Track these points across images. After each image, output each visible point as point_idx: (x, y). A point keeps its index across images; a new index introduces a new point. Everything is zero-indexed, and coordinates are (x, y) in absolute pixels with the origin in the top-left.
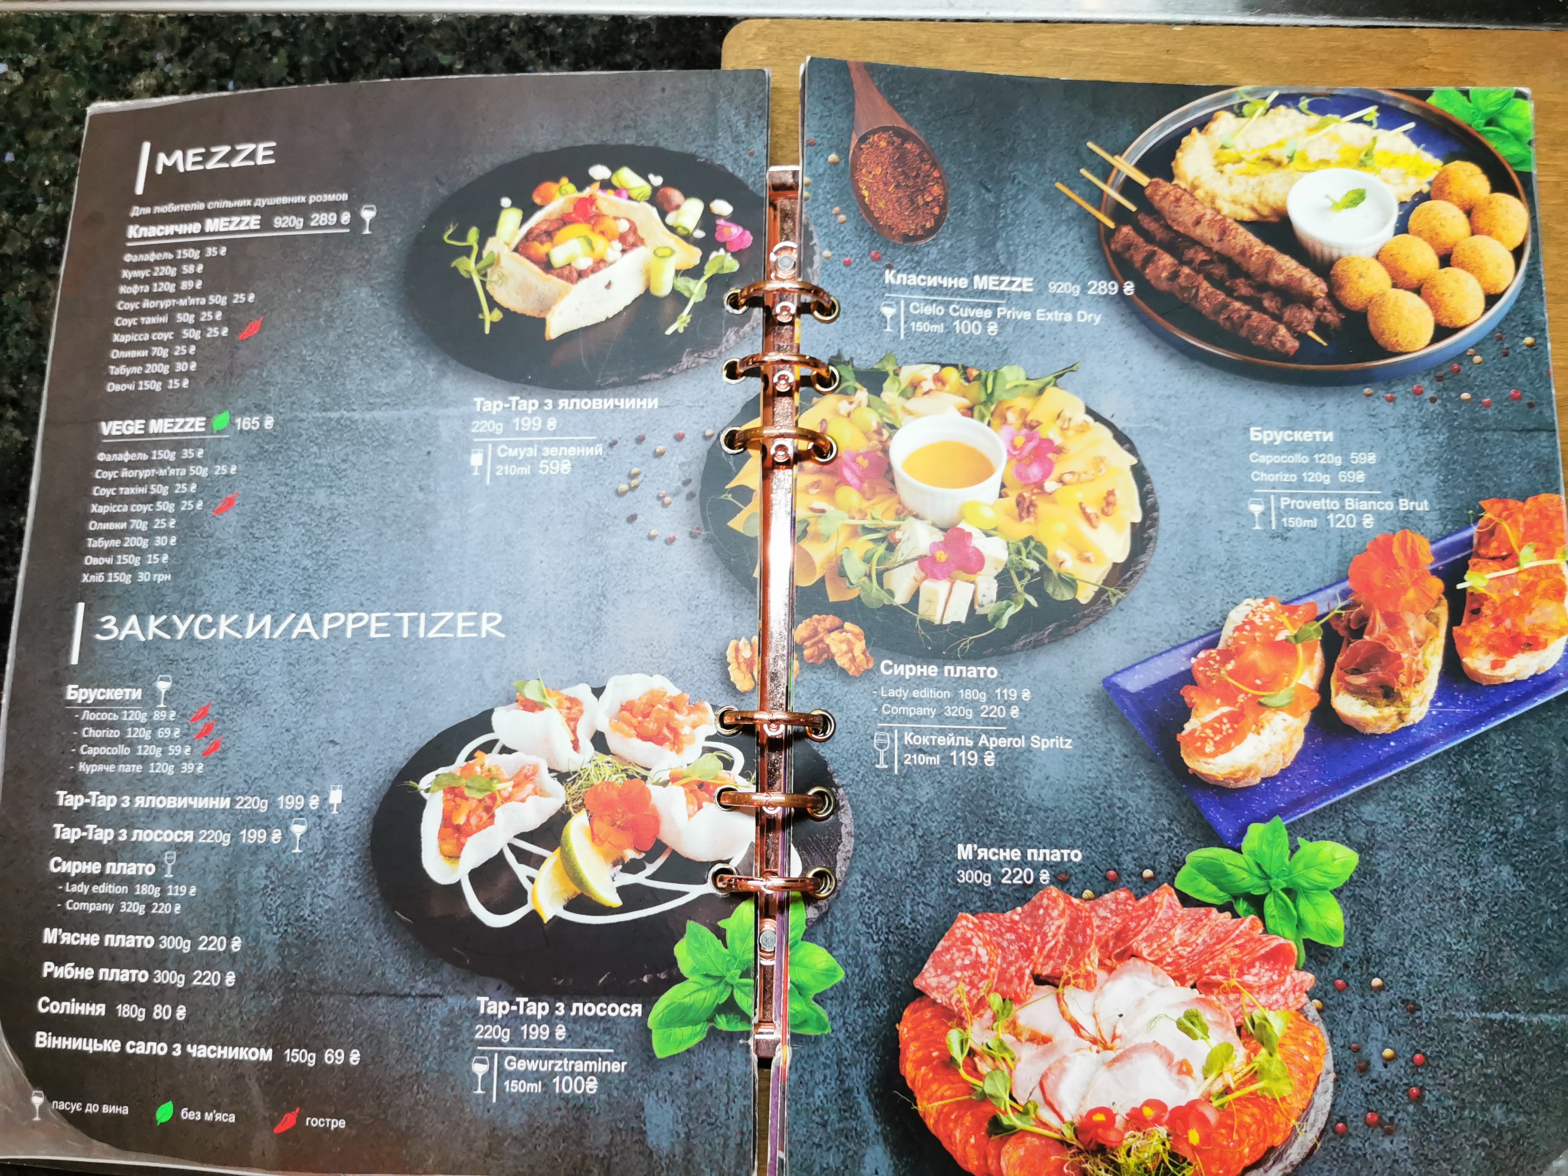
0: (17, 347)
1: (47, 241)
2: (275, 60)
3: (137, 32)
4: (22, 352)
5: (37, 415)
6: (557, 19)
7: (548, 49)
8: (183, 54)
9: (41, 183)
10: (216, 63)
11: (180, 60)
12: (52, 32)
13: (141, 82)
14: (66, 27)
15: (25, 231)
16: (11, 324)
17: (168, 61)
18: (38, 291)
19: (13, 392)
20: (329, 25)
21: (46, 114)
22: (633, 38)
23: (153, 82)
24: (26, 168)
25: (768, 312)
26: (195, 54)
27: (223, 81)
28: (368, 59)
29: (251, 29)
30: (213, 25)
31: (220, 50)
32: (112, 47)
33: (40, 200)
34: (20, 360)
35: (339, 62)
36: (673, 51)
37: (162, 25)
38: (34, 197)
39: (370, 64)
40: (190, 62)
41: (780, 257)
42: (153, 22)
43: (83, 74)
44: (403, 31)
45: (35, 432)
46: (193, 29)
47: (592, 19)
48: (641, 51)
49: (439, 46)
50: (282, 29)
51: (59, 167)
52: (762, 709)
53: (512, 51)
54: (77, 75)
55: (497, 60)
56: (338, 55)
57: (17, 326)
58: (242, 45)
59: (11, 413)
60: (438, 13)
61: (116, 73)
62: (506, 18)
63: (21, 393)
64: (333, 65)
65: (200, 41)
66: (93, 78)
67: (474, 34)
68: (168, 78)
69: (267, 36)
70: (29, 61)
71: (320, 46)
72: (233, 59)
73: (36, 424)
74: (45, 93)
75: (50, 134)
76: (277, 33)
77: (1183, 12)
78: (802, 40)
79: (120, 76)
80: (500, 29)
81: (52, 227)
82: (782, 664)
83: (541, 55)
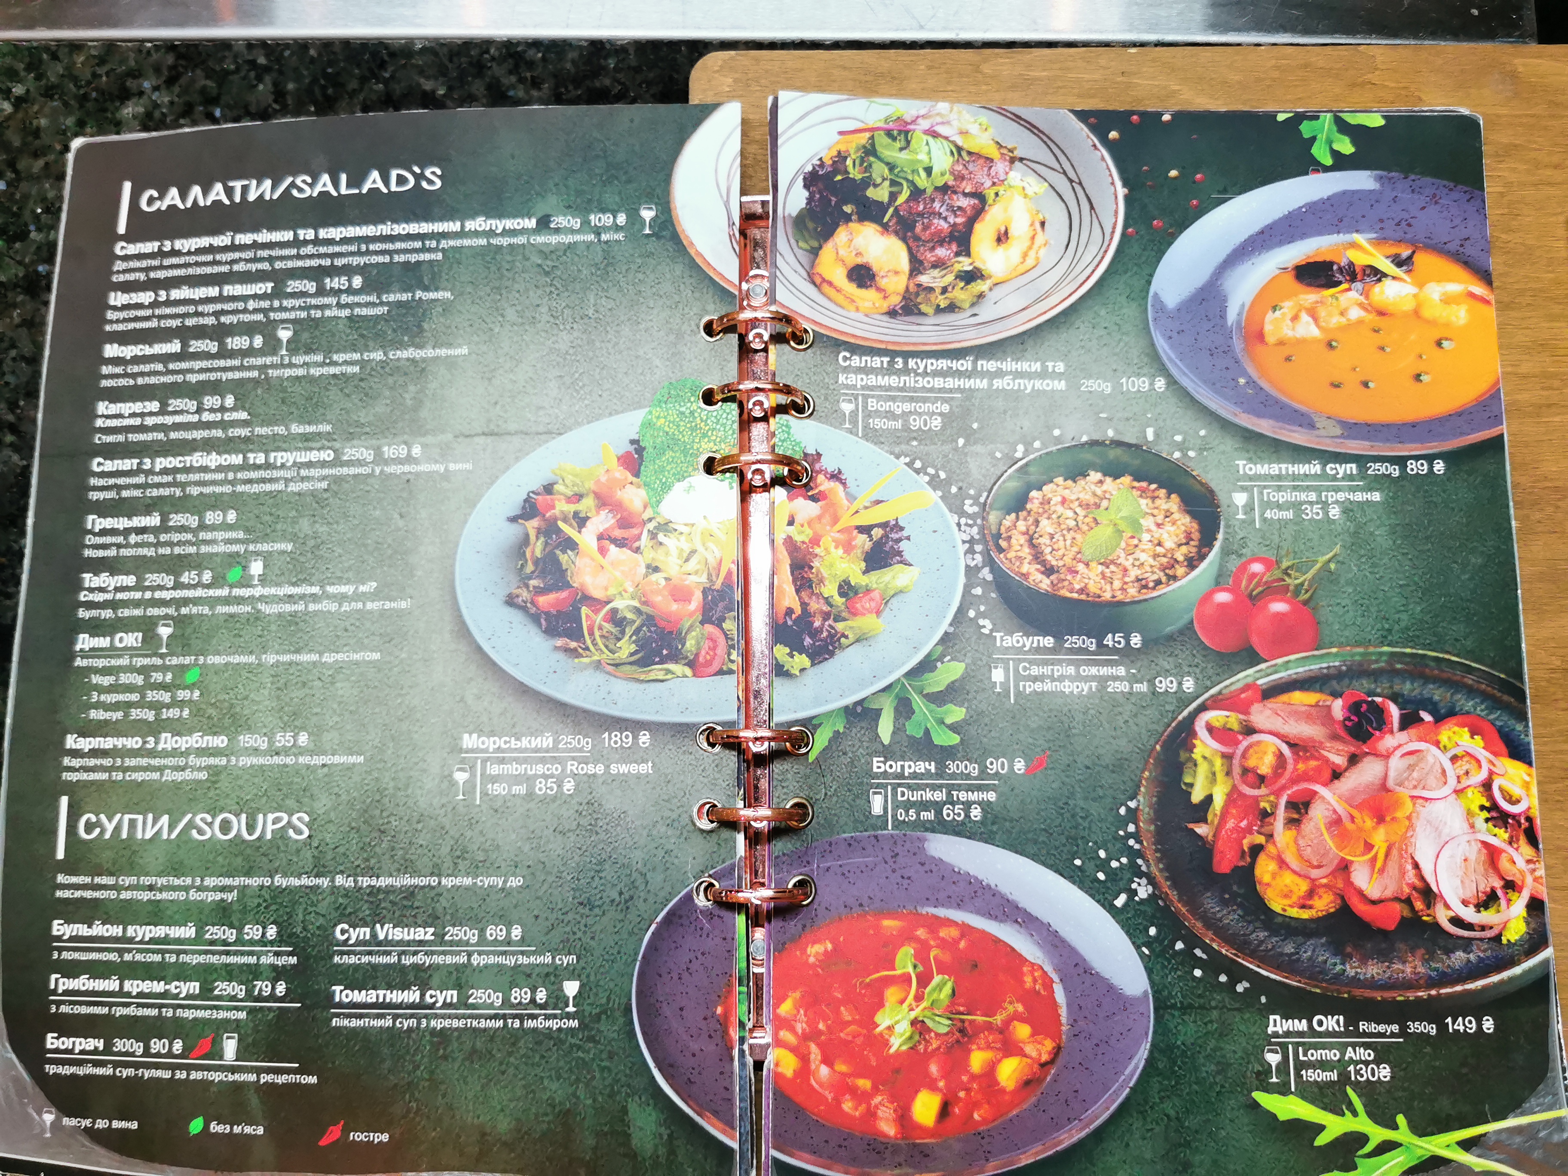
0: (13, 372)
1: (40, 268)
2: (261, 87)
3: (122, 62)
4: (18, 377)
5: (34, 438)
6: (536, 44)
7: (528, 75)
8: (171, 82)
9: (33, 211)
10: (203, 90)
11: (168, 88)
12: (41, 61)
13: (129, 110)
14: (55, 57)
15: (18, 258)
16: (7, 349)
17: (156, 88)
18: (33, 317)
19: (11, 418)
20: (312, 52)
21: (37, 142)
22: (612, 63)
23: (141, 110)
24: (18, 196)
25: (742, 338)
26: (183, 81)
27: (210, 108)
28: (353, 85)
29: (236, 56)
30: (200, 54)
31: (207, 77)
32: (101, 76)
33: (32, 228)
34: (17, 386)
35: (324, 88)
36: (651, 75)
37: (149, 52)
38: (26, 225)
39: (354, 90)
40: (176, 89)
41: (751, 286)
42: (140, 51)
43: (72, 102)
44: (386, 58)
45: (32, 456)
46: (179, 56)
47: (570, 45)
48: (619, 76)
49: (421, 72)
50: (267, 56)
51: (51, 195)
52: (747, 727)
53: (493, 77)
54: (66, 104)
55: (478, 87)
56: (323, 82)
57: (13, 353)
58: (228, 73)
59: (9, 438)
60: (420, 39)
61: (105, 101)
62: (485, 44)
63: (19, 419)
64: (317, 91)
65: (186, 68)
66: (81, 106)
67: (455, 59)
68: (156, 106)
69: (253, 63)
70: (18, 90)
71: (305, 73)
72: (220, 86)
73: (32, 449)
74: (35, 122)
75: (41, 163)
76: (262, 60)
77: (1147, 32)
78: (767, 71)
79: (108, 104)
80: (482, 54)
81: (45, 254)
82: (764, 682)
83: (521, 80)
